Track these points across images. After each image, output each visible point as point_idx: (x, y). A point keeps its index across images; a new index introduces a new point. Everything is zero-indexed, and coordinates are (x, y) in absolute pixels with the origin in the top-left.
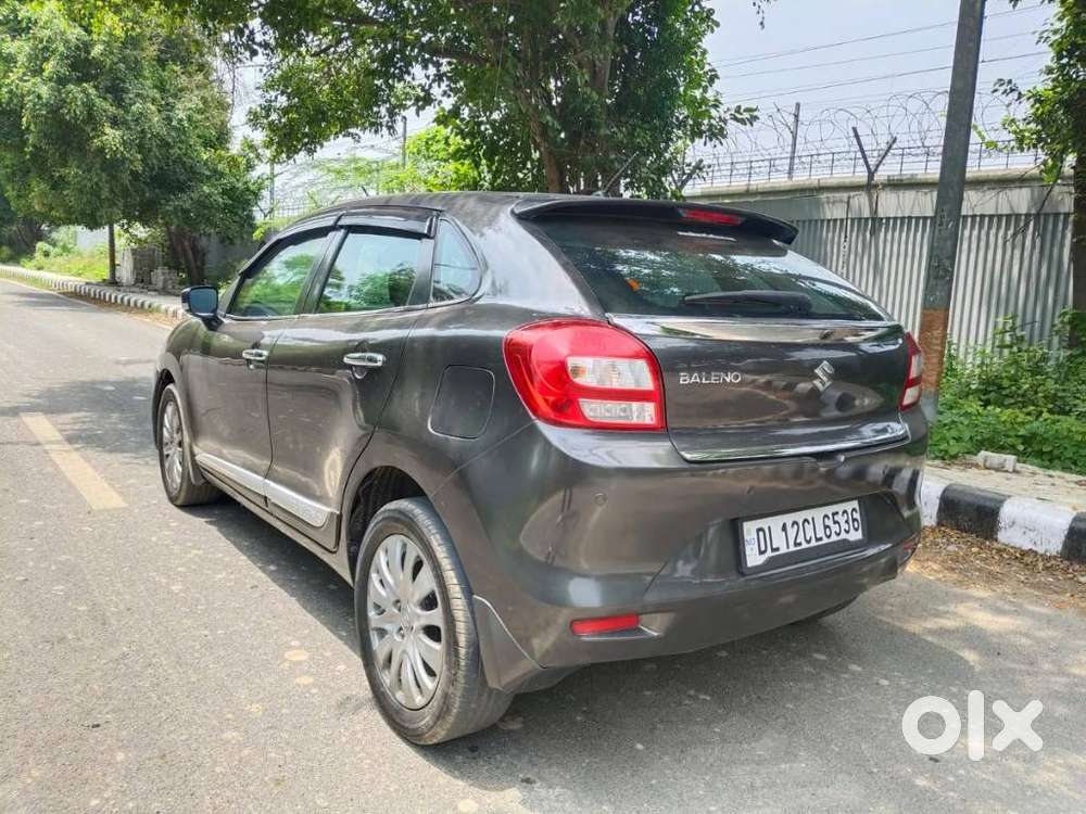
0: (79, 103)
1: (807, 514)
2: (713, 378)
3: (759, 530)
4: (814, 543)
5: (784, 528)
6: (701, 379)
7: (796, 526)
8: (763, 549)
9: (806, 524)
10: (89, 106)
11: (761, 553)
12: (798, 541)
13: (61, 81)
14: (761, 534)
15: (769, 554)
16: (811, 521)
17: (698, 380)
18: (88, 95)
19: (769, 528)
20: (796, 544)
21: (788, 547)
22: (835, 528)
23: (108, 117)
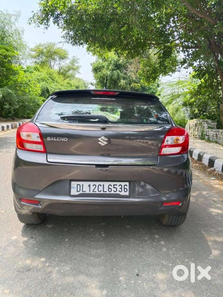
0: (116, 75)
1: (102, 183)
2: (58, 139)
3: (78, 185)
4: (102, 192)
5: (89, 186)
6: (54, 139)
7: (95, 186)
8: (79, 190)
9: (100, 186)
10: (118, 75)
11: (77, 191)
12: (95, 191)
13: (113, 70)
14: (79, 186)
15: (81, 192)
16: (102, 186)
17: (53, 140)
18: (118, 72)
19: (83, 185)
20: (93, 191)
21: (90, 191)
22: (113, 189)
23: (122, 78)
